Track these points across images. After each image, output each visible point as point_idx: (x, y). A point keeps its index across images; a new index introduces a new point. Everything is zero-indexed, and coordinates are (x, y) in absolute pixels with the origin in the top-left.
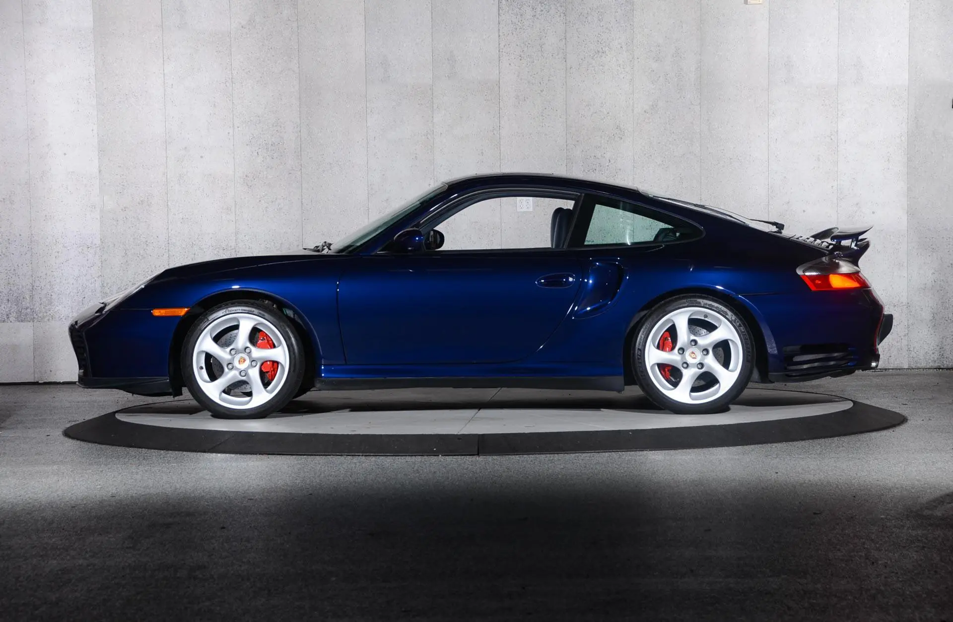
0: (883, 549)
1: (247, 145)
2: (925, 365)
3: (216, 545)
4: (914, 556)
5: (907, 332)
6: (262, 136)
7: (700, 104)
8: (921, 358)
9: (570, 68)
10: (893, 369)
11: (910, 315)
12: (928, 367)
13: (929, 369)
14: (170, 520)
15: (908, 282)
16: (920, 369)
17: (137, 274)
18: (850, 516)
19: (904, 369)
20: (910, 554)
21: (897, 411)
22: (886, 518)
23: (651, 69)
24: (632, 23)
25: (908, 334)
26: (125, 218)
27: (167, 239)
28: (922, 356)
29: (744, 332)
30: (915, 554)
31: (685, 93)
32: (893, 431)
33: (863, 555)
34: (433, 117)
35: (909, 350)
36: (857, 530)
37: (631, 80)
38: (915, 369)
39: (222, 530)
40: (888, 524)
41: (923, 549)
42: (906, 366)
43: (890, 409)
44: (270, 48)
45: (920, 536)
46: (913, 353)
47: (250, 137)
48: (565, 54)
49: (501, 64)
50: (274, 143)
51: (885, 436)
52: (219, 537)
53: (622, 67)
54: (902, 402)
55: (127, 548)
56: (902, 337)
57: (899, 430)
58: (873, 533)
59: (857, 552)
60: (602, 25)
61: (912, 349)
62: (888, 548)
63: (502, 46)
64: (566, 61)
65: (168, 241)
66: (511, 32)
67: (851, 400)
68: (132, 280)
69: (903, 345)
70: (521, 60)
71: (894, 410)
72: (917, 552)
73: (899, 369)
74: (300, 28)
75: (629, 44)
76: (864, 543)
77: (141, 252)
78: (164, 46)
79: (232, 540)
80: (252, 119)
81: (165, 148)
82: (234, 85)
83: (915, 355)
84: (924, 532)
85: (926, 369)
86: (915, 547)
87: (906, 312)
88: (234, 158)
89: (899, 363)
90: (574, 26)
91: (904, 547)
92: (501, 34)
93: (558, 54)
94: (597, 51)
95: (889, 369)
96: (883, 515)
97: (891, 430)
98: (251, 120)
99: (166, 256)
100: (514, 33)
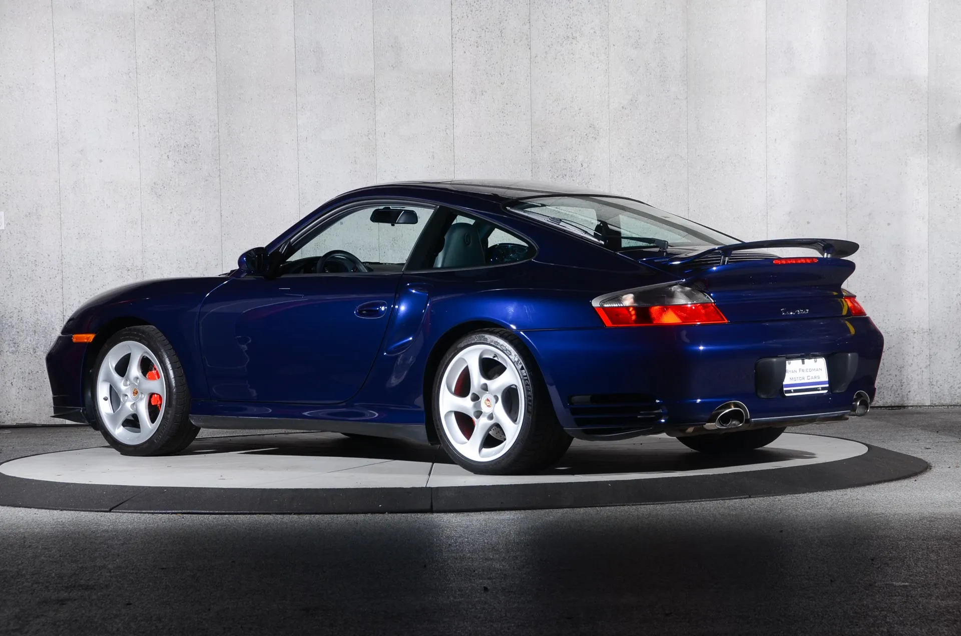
0: (909, 623)
1: (155, 147)
2: (950, 401)
3: (120, 625)
4: (945, 631)
5: (929, 364)
6: (173, 137)
7: (687, 98)
8: (945, 393)
9: (536, 57)
10: (912, 406)
11: (933, 343)
12: (954, 404)
13: (954, 405)
14: (65, 595)
15: (929, 305)
16: (944, 405)
17: (24, 300)
18: (868, 582)
19: (926, 406)
20: (940, 628)
21: (919, 456)
22: (910, 586)
23: (629, 58)
24: (607, 4)
25: (929, 365)
26: (9, 234)
27: (60, 258)
28: (947, 391)
29: (526, 376)
30: (946, 630)
31: (669, 85)
32: (915, 481)
33: (885, 630)
34: (375, 114)
35: (931, 384)
36: (878, 600)
37: (606, 70)
38: (939, 406)
39: (128, 606)
40: (913, 592)
41: (955, 623)
42: (928, 403)
43: (910, 454)
44: (181, 33)
45: (951, 607)
46: (935, 387)
47: (158, 137)
48: (529, 40)
49: (454, 52)
50: (187, 145)
51: (906, 486)
52: (124, 615)
53: (595, 55)
54: (925, 446)
55: (12, 630)
56: (923, 369)
57: (922, 480)
58: (895, 604)
59: (878, 627)
60: (572, 7)
61: (934, 383)
62: (914, 623)
63: (455, 30)
64: (530, 48)
65: (62, 260)
66: (465, 14)
67: (867, 445)
68: (18, 307)
69: (924, 377)
70: (477, 47)
71: (915, 455)
72: (947, 626)
73: (920, 406)
74: (216, 9)
75: (604, 28)
76: (885, 617)
77: (29, 273)
78: (54, 29)
79: (139, 619)
80: (161, 116)
81: (57, 150)
82: (139, 76)
83: (938, 390)
84: (955, 602)
85: (951, 406)
86: (945, 621)
87: (928, 339)
88: (139, 162)
89: (919, 399)
90: (540, 7)
91: (933, 621)
92: (453, 17)
93: (521, 41)
94: (566, 37)
95: (908, 406)
96: (908, 582)
97: (912, 480)
98: (159, 118)
99: (59, 279)
100: (470, 16)
